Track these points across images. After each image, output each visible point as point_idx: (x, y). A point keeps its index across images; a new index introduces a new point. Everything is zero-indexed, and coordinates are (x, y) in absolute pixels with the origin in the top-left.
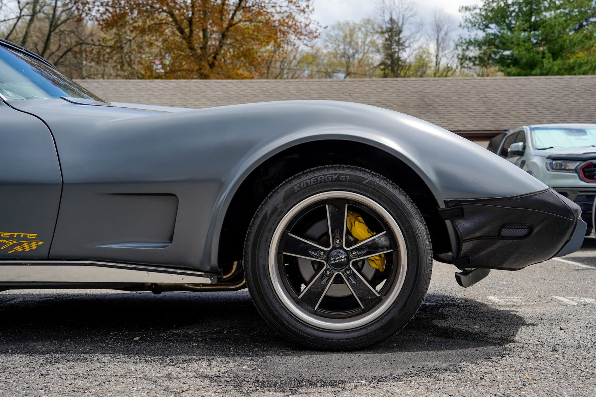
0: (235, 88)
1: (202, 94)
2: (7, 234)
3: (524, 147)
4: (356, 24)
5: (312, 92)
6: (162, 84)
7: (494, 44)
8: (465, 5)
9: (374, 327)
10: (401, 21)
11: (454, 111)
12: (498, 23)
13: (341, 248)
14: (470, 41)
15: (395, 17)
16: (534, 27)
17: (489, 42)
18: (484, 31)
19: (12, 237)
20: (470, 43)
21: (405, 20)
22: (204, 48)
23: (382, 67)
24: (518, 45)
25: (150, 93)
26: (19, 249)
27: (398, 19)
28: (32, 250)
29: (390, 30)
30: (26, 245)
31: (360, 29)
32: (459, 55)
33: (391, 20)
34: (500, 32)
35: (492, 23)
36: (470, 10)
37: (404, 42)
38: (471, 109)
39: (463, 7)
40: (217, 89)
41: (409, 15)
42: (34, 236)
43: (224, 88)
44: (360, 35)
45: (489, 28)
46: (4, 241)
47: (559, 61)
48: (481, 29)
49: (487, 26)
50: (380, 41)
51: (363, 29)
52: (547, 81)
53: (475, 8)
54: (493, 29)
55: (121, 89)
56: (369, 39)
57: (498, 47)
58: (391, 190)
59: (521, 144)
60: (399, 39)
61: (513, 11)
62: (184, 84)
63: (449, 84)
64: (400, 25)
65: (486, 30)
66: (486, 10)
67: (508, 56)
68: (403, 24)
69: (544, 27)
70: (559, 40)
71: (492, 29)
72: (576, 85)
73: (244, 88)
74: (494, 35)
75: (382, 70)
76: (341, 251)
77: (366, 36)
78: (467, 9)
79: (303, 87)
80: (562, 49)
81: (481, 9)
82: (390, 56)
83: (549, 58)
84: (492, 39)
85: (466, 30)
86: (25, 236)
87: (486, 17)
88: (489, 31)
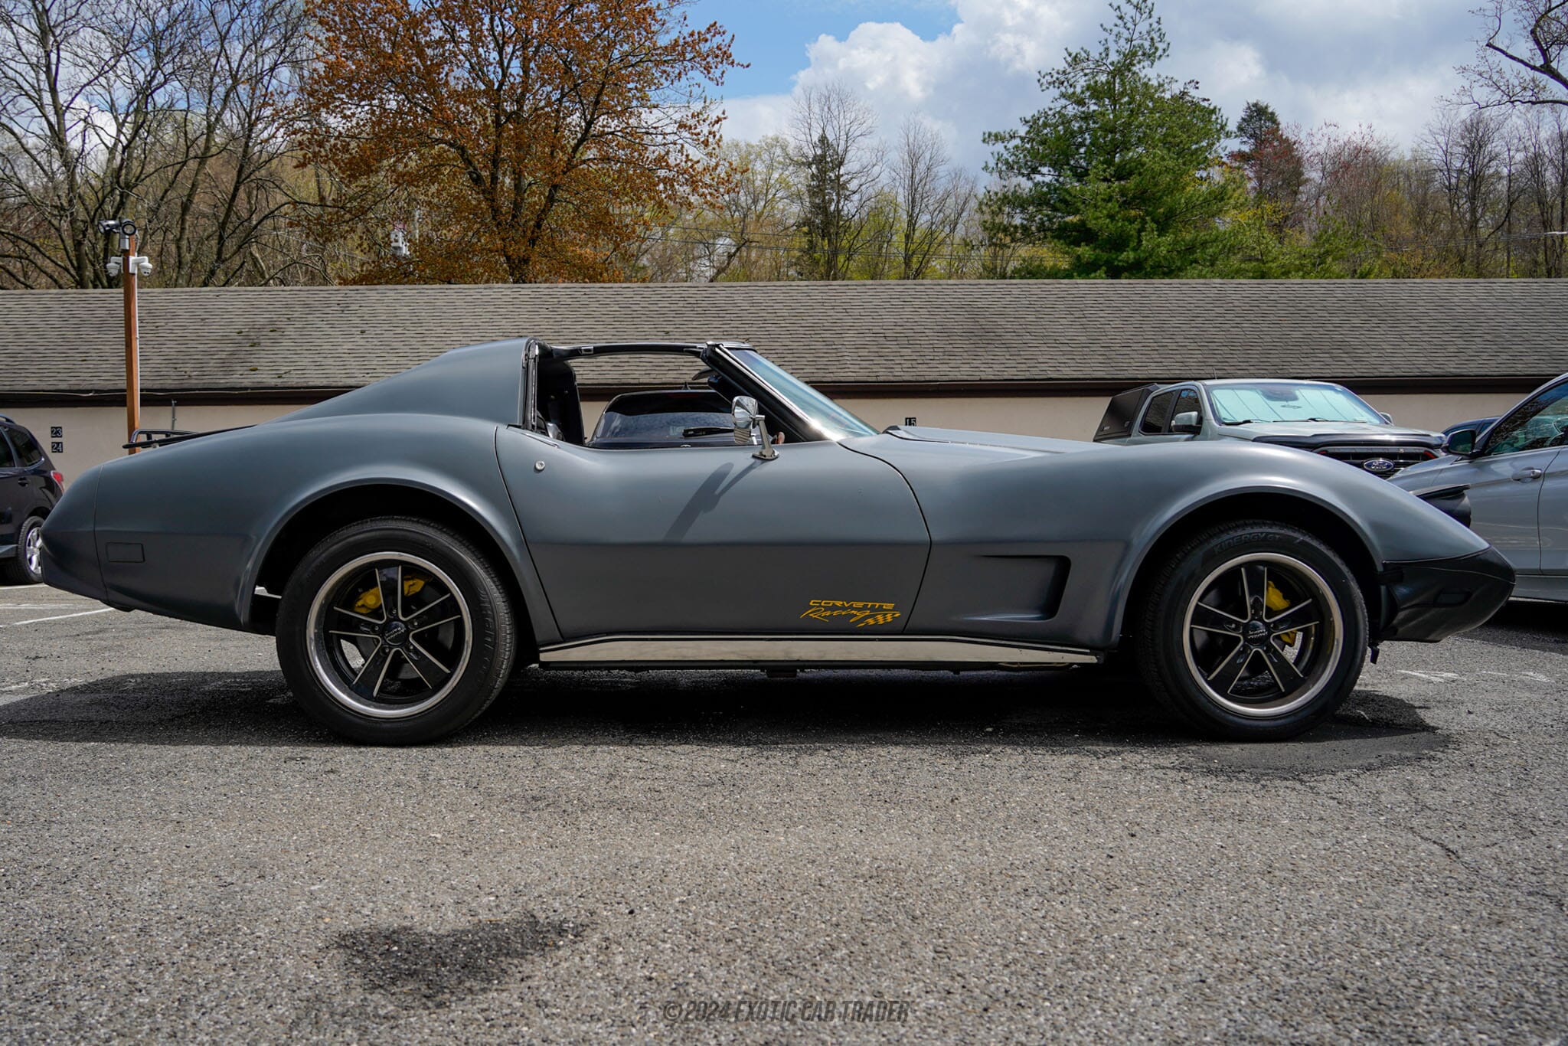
0: (638, 298)
1: (584, 311)
2: (860, 605)
3: (1200, 419)
4: (753, 147)
5: (777, 306)
6: (508, 292)
7: (1048, 204)
8: (994, 132)
9: (1304, 713)
10: (842, 143)
11: (1035, 343)
12: (1055, 165)
13: (1261, 620)
14: (1005, 197)
15: (831, 137)
16: (1122, 174)
17: (1040, 199)
18: (1030, 178)
19: (865, 608)
20: (1005, 200)
21: (850, 142)
22: (517, 206)
23: (805, 229)
24: (1096, 206)
25: (492, 309)
26: (871, 621)
27: (838, 139)
28: (886, 623)
29: (819, 160)
30: (880, 618)
31: (759, 156)
32: (985, 222)
33: (823, 139)
34: (1057, 180)
35: (1045, 165)
36: (1003, 140)
37: (848, 182)
38: (1063, 340)
39: (990, 134)
40: (608, 301)
41: (858, 133)
42: (891, 606)
43: (619, 298)
44: (759, 167)
45: (1039, 173)
46: (854, 612)
47: (1169, 238)
48: (1023, 176)
49: (1035, 171)
50: (801, 179)
51: (765, 156)
52: (1184, 288)
53: (1012, 137)
54: (1046, 175)
55: (439, 303)
56: (776, 175)
57: (1055, 209)
58: (1325, 551)
59: (1194, 414)
60: (838, 177)
61: (1082, 145)
62: (546, 291)
63: (1015, 292)
64: (840, 151)
65: (1032, 176)
66: (1032, 140)
67: (1074, 225)
68: (846, 151)
69: (1140, 174)
70: (1167, 199)
71: (1043, 175)
72: (1234, 297)
73: (655, 298)
74: (1048, 185)
75: (806, 234)
76: (1260, 623)
77: (771, 168)
78: (998, 138)
79: (758, 297)
80: (1171, 215)
81: (1022, 139)
82: (822, 208)
83: (1153, 230)
84: (1046, 194)
85: (996, 175)
86: (881, 606)
87: (1034, 154)
88: (1038, 178)
